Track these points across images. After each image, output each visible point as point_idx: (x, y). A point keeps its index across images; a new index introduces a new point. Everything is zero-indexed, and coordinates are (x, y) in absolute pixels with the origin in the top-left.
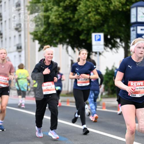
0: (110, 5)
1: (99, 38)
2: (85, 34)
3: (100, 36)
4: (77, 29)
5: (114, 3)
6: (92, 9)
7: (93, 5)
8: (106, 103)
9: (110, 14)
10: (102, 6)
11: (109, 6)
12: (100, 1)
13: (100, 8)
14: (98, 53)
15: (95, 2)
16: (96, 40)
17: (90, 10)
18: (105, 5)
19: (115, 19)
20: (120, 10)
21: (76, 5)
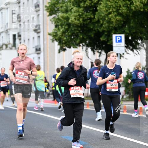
0: (132, 5)
1: (120, 39)
2: (106, 35)
3: (121, 37)
4: (98, 30)
5: (135, 4)
6: (113, 10)
7: (114, 6)
8: (127, 106)
9: (131, 15)
10: (123, 6)
11: (131, 7)
12: (121, 2)
13: (121, 9)
14: (119, 55)
15: (116, 2)
16: (116, 42)
17: (111, 10)
18: (126, 6)
19: (136, 20)
20: (142, 10)
21: (97, 5)
